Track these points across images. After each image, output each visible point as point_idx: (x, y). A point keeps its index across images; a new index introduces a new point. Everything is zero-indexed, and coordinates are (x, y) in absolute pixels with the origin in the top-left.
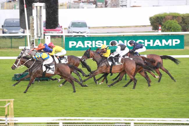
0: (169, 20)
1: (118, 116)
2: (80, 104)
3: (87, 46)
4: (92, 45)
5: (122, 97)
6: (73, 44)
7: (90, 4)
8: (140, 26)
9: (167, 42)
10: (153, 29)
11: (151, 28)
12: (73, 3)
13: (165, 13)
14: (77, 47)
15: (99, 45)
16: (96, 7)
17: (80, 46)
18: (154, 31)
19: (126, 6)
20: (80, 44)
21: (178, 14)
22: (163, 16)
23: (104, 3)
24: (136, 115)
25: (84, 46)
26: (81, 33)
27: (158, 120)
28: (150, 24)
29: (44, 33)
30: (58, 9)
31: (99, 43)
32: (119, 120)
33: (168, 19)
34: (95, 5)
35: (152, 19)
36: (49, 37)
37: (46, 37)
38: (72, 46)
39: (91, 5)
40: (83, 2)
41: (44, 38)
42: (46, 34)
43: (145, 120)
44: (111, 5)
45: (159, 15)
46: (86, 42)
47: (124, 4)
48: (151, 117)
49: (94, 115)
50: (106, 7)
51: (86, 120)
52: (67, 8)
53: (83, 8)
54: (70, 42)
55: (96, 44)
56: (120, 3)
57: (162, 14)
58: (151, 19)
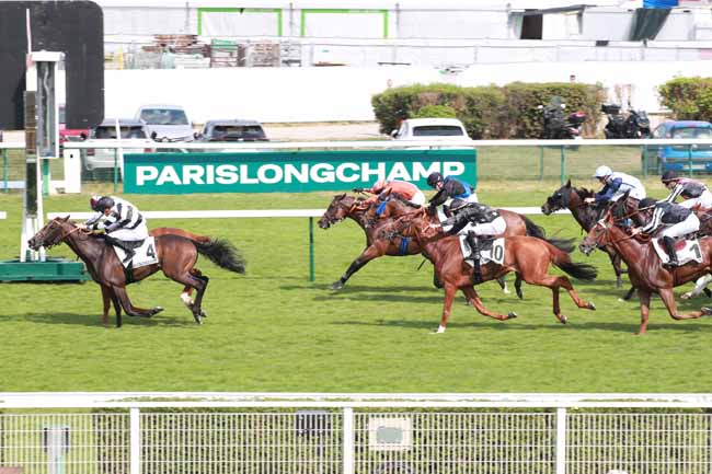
0: (430, 105)
1: (295, 389)
2: (181, 354)
3: (192, 180)
4: (204, 178)
5: (305, 333)
6: (147, 173)
7: (195, 56)
8: (343, 123)
9: (427, 169)
10: (382, 131)
11: (377, 127)
12: (142, 51)
13: (419, 85)
14: (160, 182)
15: (225, 178)
16: (211, 66)
17: (169, 179)
18: (385, 135)
19: (298, 61)
20: (169, 175)
21: (455, 88)
22: (412, 93)
23: (236, 54)
24: (350, 385)
25: (182, 180)
26: (170, 141)
27: (423, 401)
28: (373, 117)
29: (61, 141)
30: (102, 69)
31: (225, 171)
32: (309, 400)
33: (428, 101)
34: (208, 59)
35: (381, 99)
36: (77, 153)
37: (66, 153)
38: (146, 182)
39: (197, 58)
40: (172, 50)
41: (61, 156)
42: (66, 144)
43: (384, 400)
44: (256, 59)
45: (401, 88)
46: (186, 169)
47: (293, 55)
48: (395, 389)
49: (224, 384)
50: (241, 64)
51: (210, 399)
52: (126, 67)
53: (174, 67)
54: (140, 170)
55: (216, 176)
56: (283, 52)
57: (410, 88)
58: (376, 100)
